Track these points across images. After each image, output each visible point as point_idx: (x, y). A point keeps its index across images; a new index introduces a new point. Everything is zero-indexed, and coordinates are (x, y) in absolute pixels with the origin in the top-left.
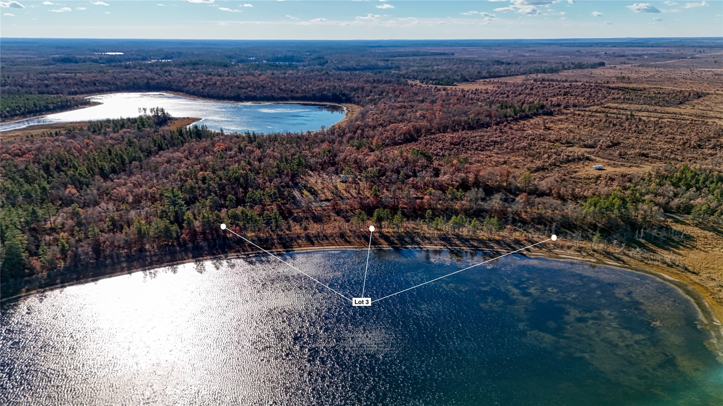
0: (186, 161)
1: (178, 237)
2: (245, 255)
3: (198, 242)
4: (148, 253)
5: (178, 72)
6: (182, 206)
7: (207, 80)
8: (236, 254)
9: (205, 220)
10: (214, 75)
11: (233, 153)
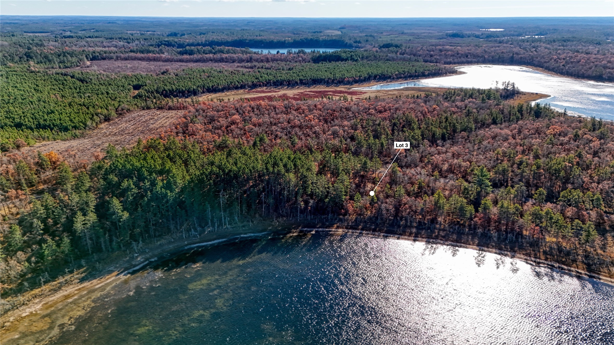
0: (511, 140)
1: (471, 219)
2: (535, 262)
3: (489, 230)
4: (438, 226)
5: (546, 48)
6: (488, 186)
7: (571, 57)
8: (526, 257)
9: (504, 210)
10: (582, 53)
11: (566, 139)
